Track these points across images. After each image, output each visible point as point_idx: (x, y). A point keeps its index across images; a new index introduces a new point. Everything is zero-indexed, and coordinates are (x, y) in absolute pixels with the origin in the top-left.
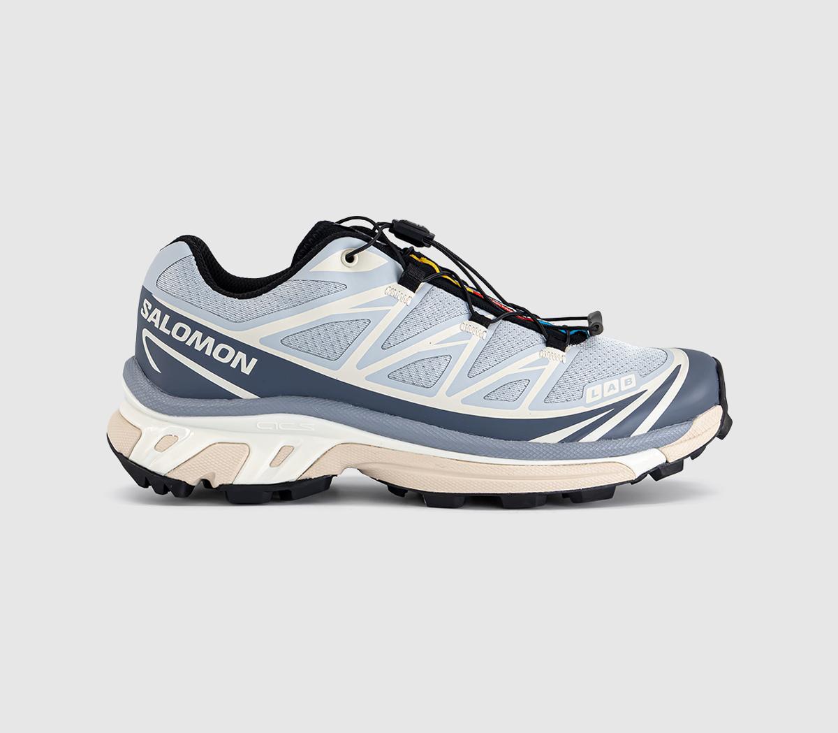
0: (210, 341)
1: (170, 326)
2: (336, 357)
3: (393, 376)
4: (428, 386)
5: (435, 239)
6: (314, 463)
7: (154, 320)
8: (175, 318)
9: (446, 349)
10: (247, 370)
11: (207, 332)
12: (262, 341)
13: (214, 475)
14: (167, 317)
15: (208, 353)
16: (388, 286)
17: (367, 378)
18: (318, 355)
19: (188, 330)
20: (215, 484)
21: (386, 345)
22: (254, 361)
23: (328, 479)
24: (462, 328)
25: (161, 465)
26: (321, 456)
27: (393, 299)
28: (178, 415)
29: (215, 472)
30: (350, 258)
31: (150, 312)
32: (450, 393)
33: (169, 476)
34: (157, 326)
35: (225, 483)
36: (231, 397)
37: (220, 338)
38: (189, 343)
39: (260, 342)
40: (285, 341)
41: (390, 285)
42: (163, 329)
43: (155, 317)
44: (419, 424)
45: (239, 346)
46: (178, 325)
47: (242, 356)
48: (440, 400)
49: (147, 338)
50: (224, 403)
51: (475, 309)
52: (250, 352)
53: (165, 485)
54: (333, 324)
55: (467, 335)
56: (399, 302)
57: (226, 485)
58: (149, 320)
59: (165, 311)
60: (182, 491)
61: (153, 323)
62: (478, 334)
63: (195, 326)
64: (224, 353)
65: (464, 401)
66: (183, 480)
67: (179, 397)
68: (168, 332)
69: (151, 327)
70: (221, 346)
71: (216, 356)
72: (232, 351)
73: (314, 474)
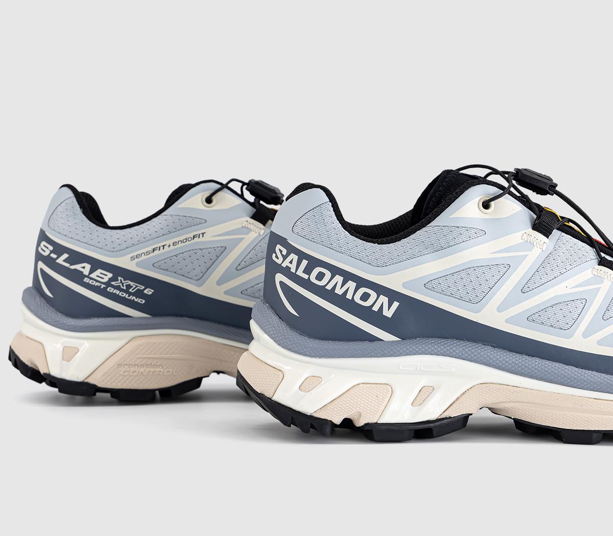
0: (351, 285)
1: (308, 271)
2: (477, 301)
3: (531, 319)
4: (566, 328)
5: (557, 189)
6: (454, 403)
7: (290, 265)
8: (314, 263)
9: (581, 292)
10: (388, 313)
11: (348, 276)
12: (405, 285)
13: (360, 415)
14: (305, 263)
15: (349, 296)
16: (523, 232)
17: (507, 321)
18: (461, 298)
19: (328, 274)
20: (360, 423)
21: (525, 289)
22: (396, 305)
23: (466, 417)
24: (594, 273)
25: (307, 405)
26: (461, 396)
27: (530, 245)
28: (321, 356)
29: (361, 411)
30: (486, 205)
31: (285, 257)
32: (586, 335)
33: (316, 415)
34: (293, 270)
35: (370, 422)
36: (373, 339)
37: (361, 282)
38: (329, 287)
39: (403, 286)
40: (429, 285)
41: (525, 231)
42: (300, 273)
43: (291, 262)
44: (557, 364)
45: (381, 290)
46: (317, 270)
47: (384, 300)
48: (577, 342)
49: (281, 282)
50: (366, 345)
51: (603, 255)
52: (392, 295)
53: (311, 424)
54: (474, 268)
55: (599, 279)
56: (535, 247)
57: (371, 424)
58: (284, 265)
59: (302, 256)
60: (328, 430)
61: (288, 268)
62: (609, 279)
63: (335, 271)
64: (365, 297)
65: (600, 343)
66: (329, 419)
67: (319, 339)
68: (306, 277)
69: (286, 272)
70: (362, 290)
71: (357, 299)
72: (373, 295)
73: (454, 413)
